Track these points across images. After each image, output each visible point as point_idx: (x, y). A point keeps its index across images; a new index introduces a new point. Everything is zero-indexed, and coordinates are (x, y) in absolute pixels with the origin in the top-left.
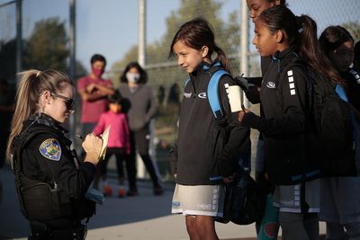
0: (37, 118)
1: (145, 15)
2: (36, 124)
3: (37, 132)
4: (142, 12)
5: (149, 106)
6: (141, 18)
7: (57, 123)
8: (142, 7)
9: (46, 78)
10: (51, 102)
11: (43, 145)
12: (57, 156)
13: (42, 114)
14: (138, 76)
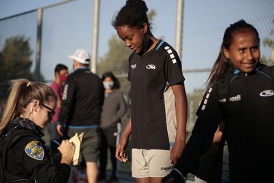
0: (21, 122)
1: (98, 37)
2: (20, 128)
3: (22, 135)
4: (95, 34)
5: (118, 108)
6: (95, 40)
7: (37, 127)
8: (95, 31)
9: (38, 88)
10: (38, 110)
11: (28, 146)
12: (40, 156)
13: (26, 119)
14: (112, 83)
